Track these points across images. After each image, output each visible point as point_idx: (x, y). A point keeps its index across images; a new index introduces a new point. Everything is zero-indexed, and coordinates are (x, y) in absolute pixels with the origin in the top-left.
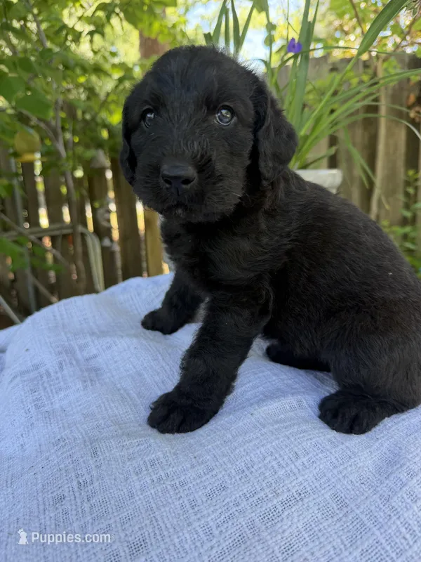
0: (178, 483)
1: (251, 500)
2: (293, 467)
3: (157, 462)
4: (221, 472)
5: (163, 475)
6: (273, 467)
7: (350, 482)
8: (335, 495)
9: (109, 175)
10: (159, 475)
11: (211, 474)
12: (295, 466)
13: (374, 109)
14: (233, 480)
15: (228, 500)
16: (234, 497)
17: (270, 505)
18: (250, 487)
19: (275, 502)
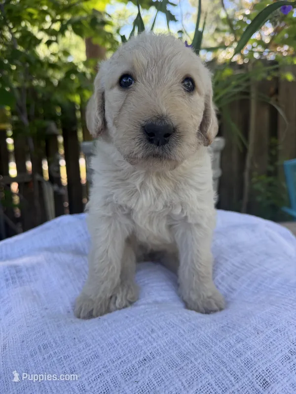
0: (63, 357)
1: (116, 363)
2: (150, 338)
3: (48, 346)
4: (96, 346)
5: (52, 353)
6: (135, 339)
7: (191, 345)
8: (180, 353)
9: (61, 139)
10: (49, 353)
11: (88, 349)
12: (152, 337)
13: (247, 93)
14: (105, 351)
15: (99, 364)
16: (103, 362)
17: (129, 365)
18: (116, 354)
19: (134, 362)
